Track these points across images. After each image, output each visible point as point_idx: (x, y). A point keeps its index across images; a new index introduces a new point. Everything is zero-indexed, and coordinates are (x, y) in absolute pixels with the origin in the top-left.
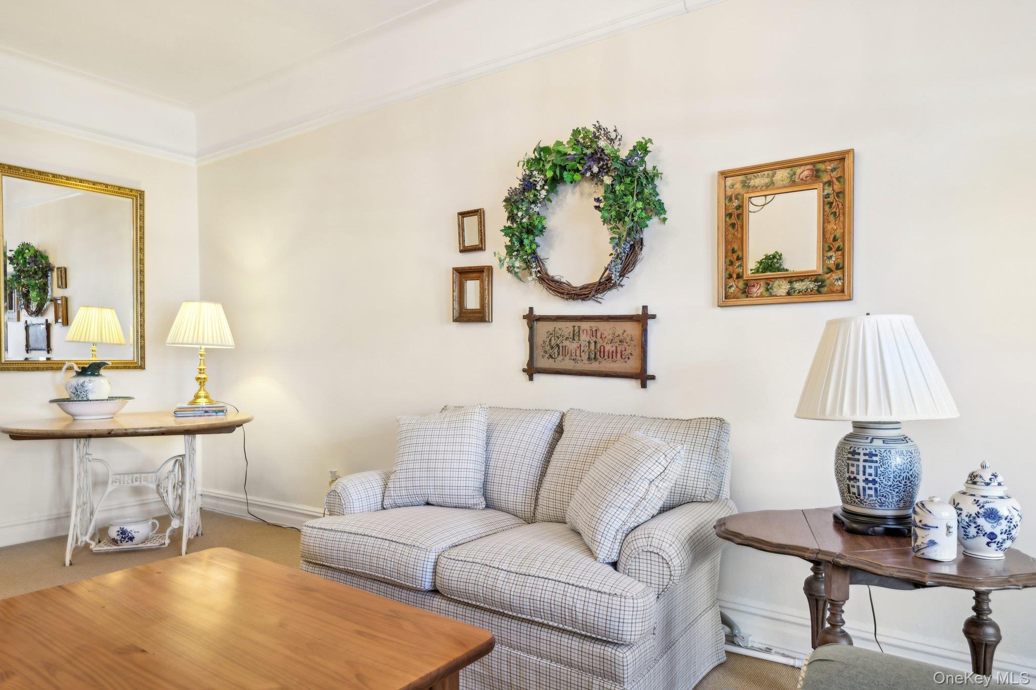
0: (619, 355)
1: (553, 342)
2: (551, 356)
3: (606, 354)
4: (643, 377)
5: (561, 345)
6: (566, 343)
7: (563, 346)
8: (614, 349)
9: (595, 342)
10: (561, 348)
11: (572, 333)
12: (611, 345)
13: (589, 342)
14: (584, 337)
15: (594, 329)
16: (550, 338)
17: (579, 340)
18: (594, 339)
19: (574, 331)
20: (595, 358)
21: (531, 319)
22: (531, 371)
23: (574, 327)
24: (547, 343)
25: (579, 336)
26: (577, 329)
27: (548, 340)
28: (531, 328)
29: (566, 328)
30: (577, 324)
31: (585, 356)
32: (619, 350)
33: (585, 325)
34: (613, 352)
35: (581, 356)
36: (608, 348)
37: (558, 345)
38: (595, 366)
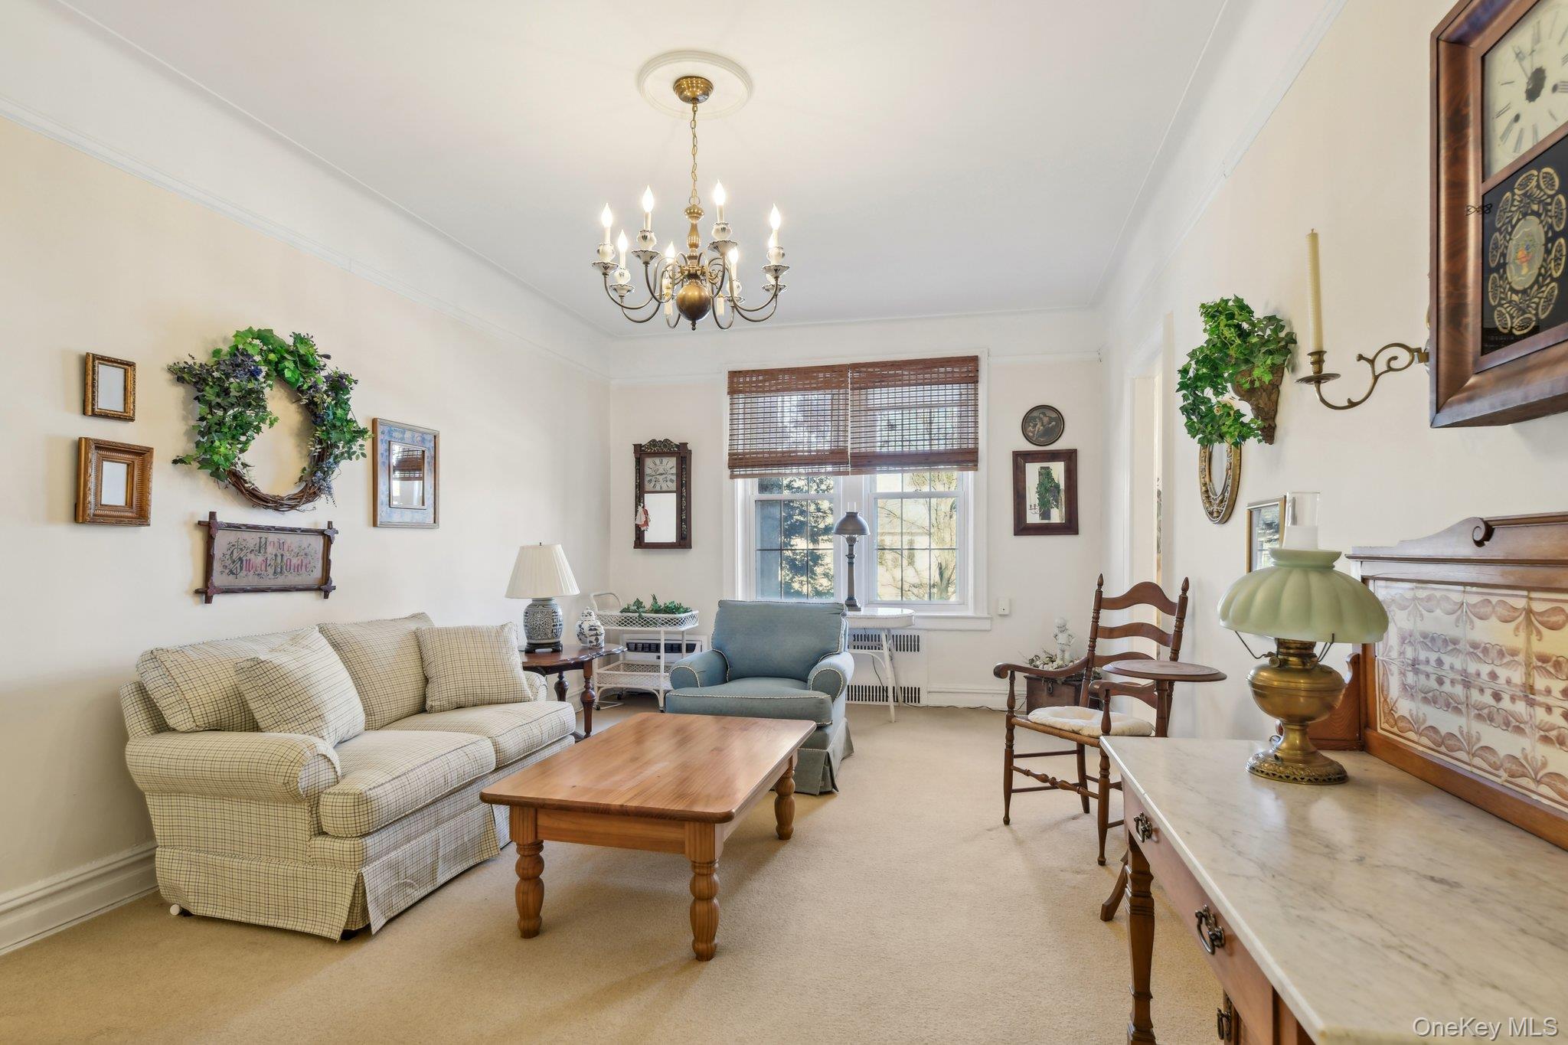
0: (304, 568)
1: (235, 554)
2: (231, 572)
3: (292, 567)
4: (324, 587)
5: (244, 559)
6: (251, 556)
7: (246, 560)
8: (299, 562)
9: (282, 555)
10: (244, 562)
11: (258, 545)
12: (297, 559)
13: (276, 555)
14: (270, 549)
15: (281, 542)
16: (231, 550)
17: (265, 552)
18: (281, 552)
19: (260, 542)
20: (281, 572)
21: (209, 528)
22: (205, 593)
23: (260, 538)
24: (228, 557)
25: (266, 549)
26: (263, 540)
27: (229, 552)
28: (209, 541)
29: (252, 539)
30: (264, 535)
31: (271, 571)
32: (304, 564)
33: (272, 537)
34: (298, 565)
35: (266, 571)
36: (295, 561)
37: (241, 559)
38: (281, 581)
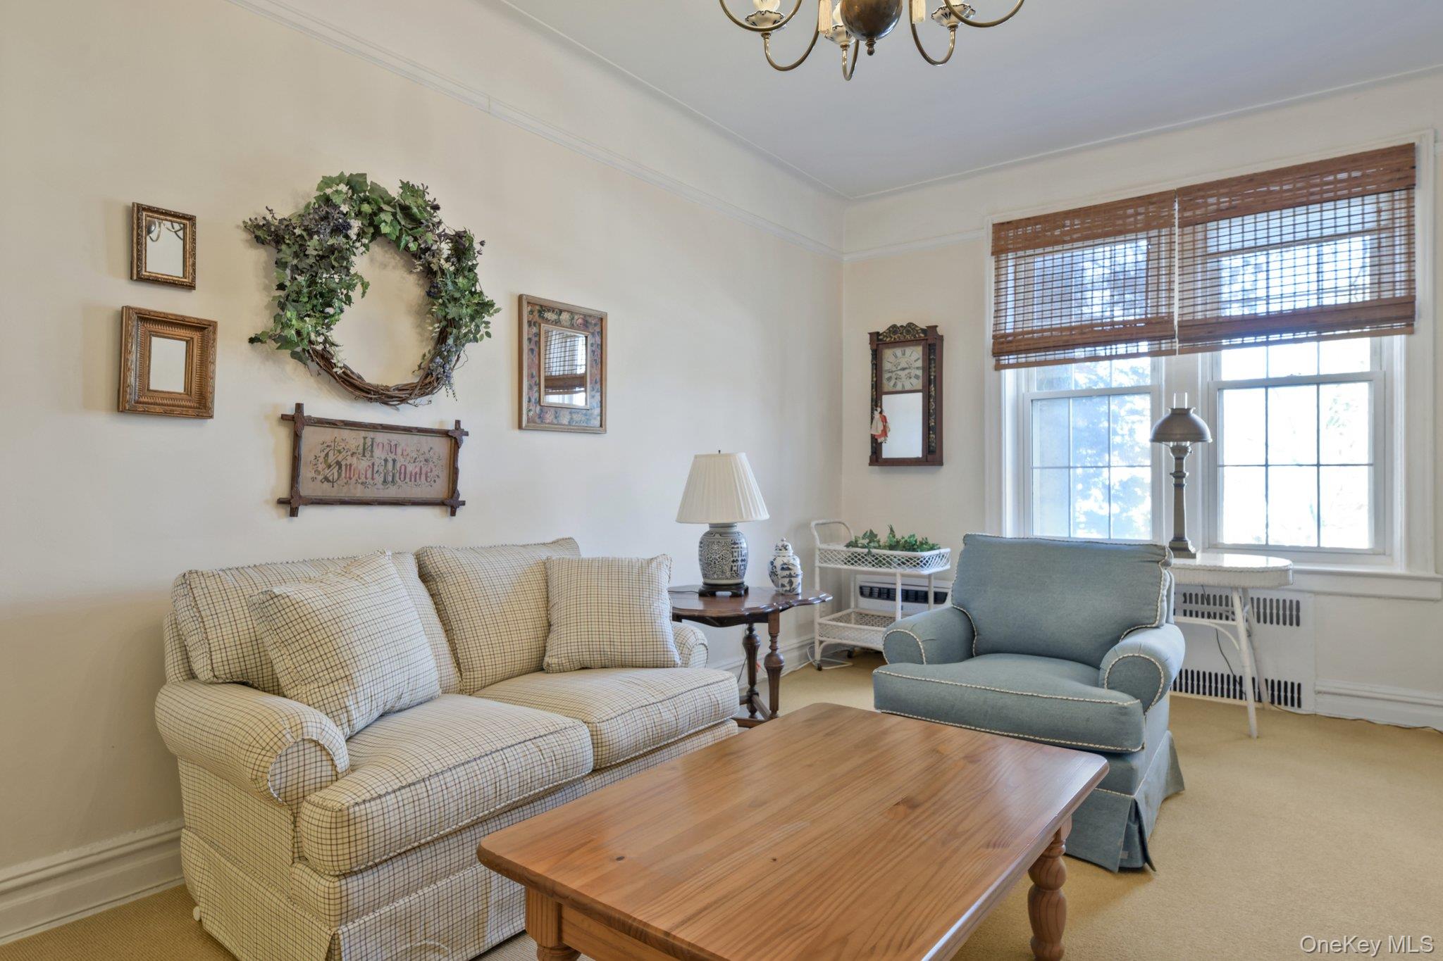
0: (423, 477)
1: (331, 459)
2: (326, 479)
3: (408, 476)
4: (451, 503)
5: (343, 463)
6: (354, 460)
7: (346, 465)
8: (418, 470)
9: (394, 461)
10: (343, 468)
11: (361, 447)
12: (414, 465)
13: (386, 461)
14: (378, 453)
15: (393, 444)
16: (326, 452)
17: (372, 456)
18: (393, 456)
19: (365, 444)
20: (393, 481)
21: (296, 421)
22: (291, 504)
23: (365, 438)
24: (321, 459)
25: (372, 451)
26: (369, 442)
27: (323, 455)
28: (296, 438)
29: (353, 439)
30: (371, 435)
31: (379, 479)
32: (424, 472)
33: (381, 437)
34: (416, 474)
35: (373, 479)
36: (410, 468)
37: (338, 463)
38: (392, 492)
